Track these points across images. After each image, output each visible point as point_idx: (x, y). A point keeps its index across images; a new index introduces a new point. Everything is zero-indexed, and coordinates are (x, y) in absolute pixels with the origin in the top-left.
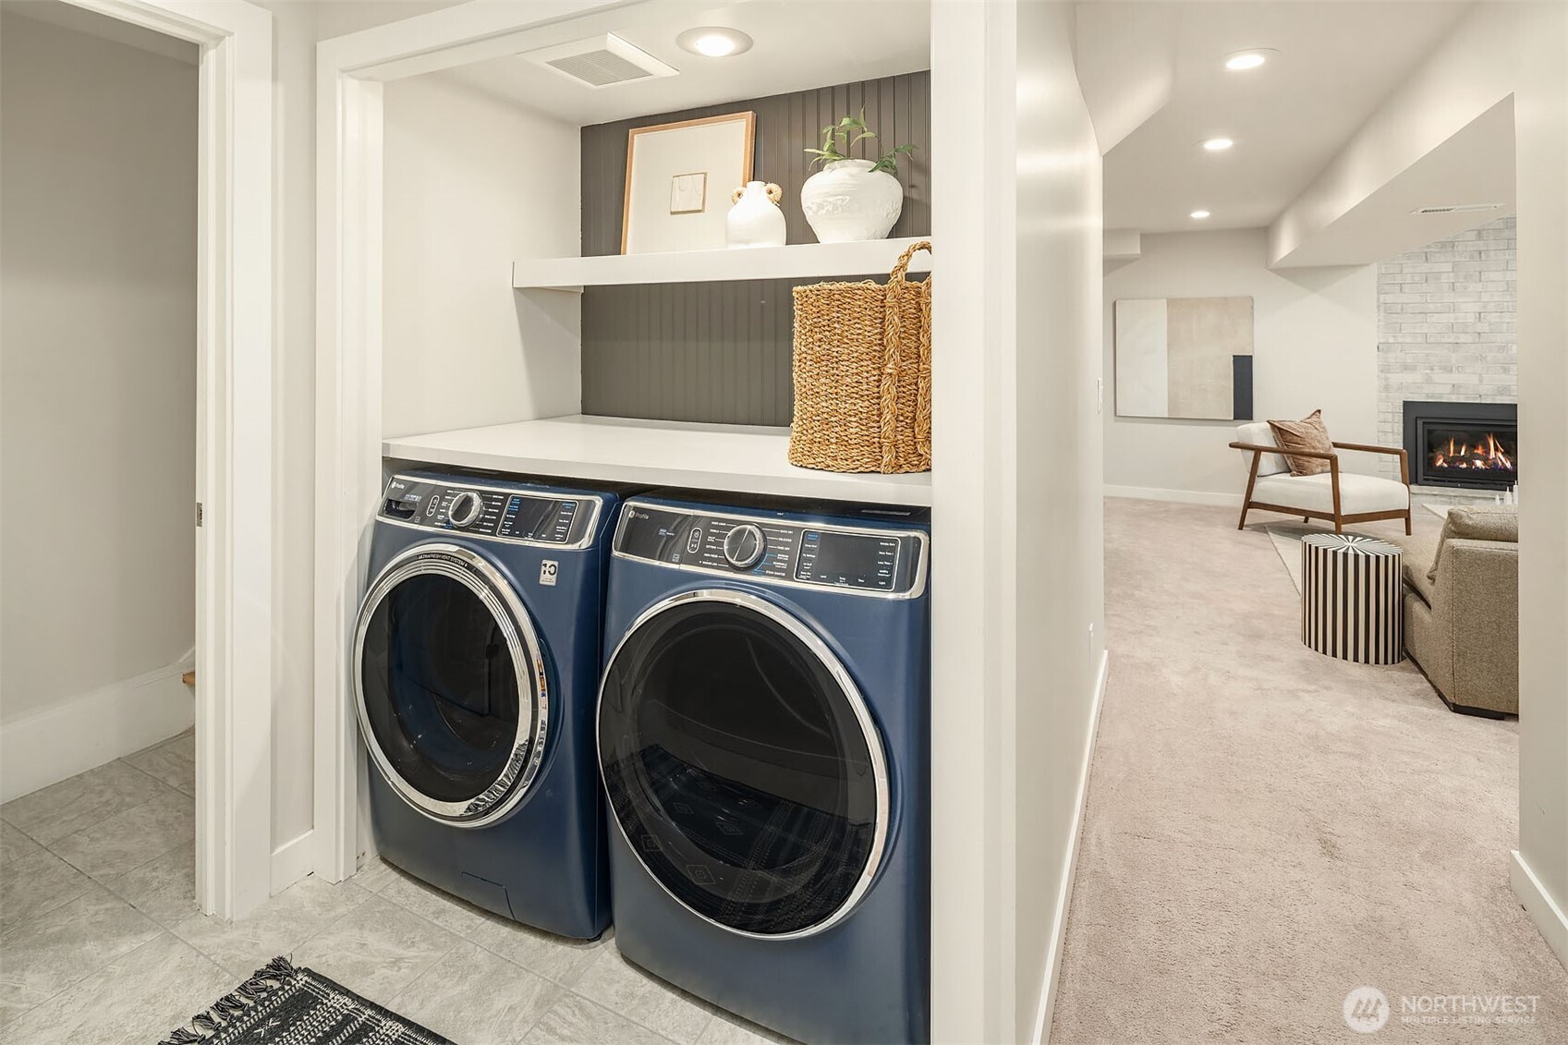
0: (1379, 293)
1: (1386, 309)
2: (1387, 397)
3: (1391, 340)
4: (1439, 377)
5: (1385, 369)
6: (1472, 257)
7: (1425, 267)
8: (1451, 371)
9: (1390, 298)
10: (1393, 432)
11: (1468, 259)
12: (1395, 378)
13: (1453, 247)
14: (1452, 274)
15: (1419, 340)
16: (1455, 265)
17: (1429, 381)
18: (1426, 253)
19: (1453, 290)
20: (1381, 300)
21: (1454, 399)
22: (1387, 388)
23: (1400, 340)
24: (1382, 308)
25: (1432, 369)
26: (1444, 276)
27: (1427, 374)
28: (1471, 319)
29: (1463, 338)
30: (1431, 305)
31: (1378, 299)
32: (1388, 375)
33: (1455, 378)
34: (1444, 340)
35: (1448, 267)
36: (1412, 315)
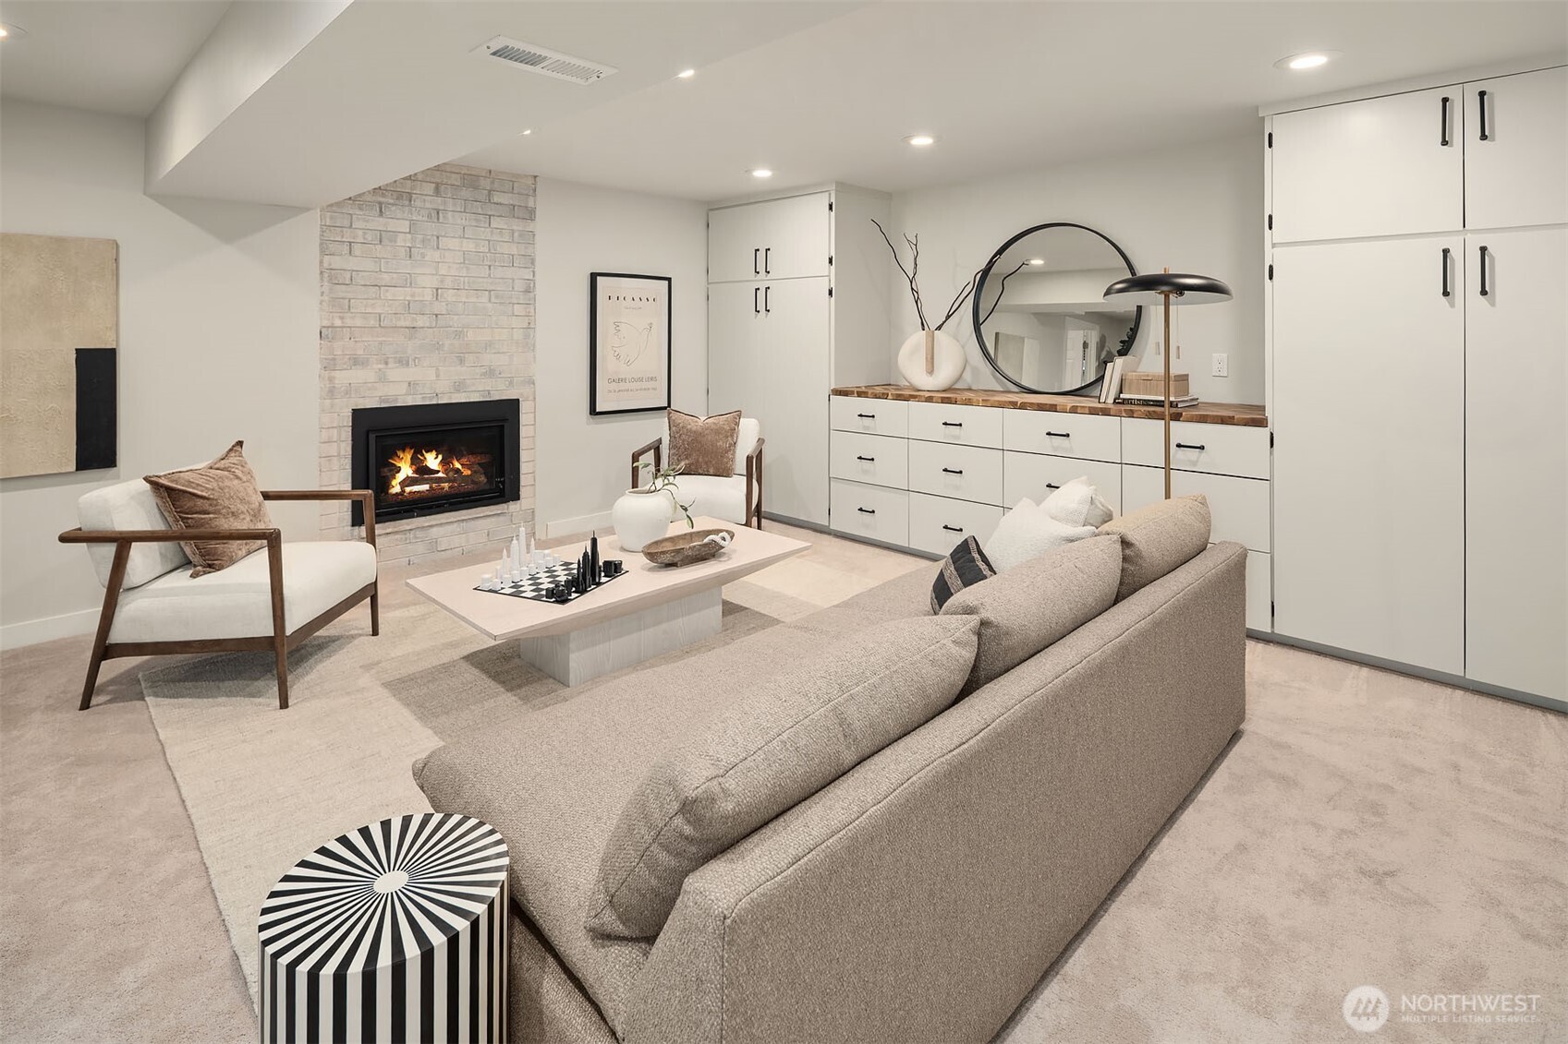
0: (324, 251)
1: (331, 276)
2: (332, 406)
3: (338, 323)
4: (395, 373)
5: (330, 365)
6: (429, 216)
7: (378, 223)
8: (408, 364)
9: (337, 262)
10: (339, 455)
11: (425, 219)
12: (343, 377)
13: (410, 201)
14: (409, 236)
15: (372, 323)
16: (412, 223)
17: (382, 379)
18: (380, 204)
19: (410, 257)
20: (326, 265)
21: (410, 401)
22: (331, 392)
23: (349, 322)
24: (326, 275)
25: (386, 363)
26: (401, 236)
27: (380, 370)
28: (428, 296)
29: (421, 322)
30: (385, 276)
31: (321, 262)
32: (333, 374)
33: (411, 373)
34: (399, 324)
35: (404, 226)
36: (363, 288)
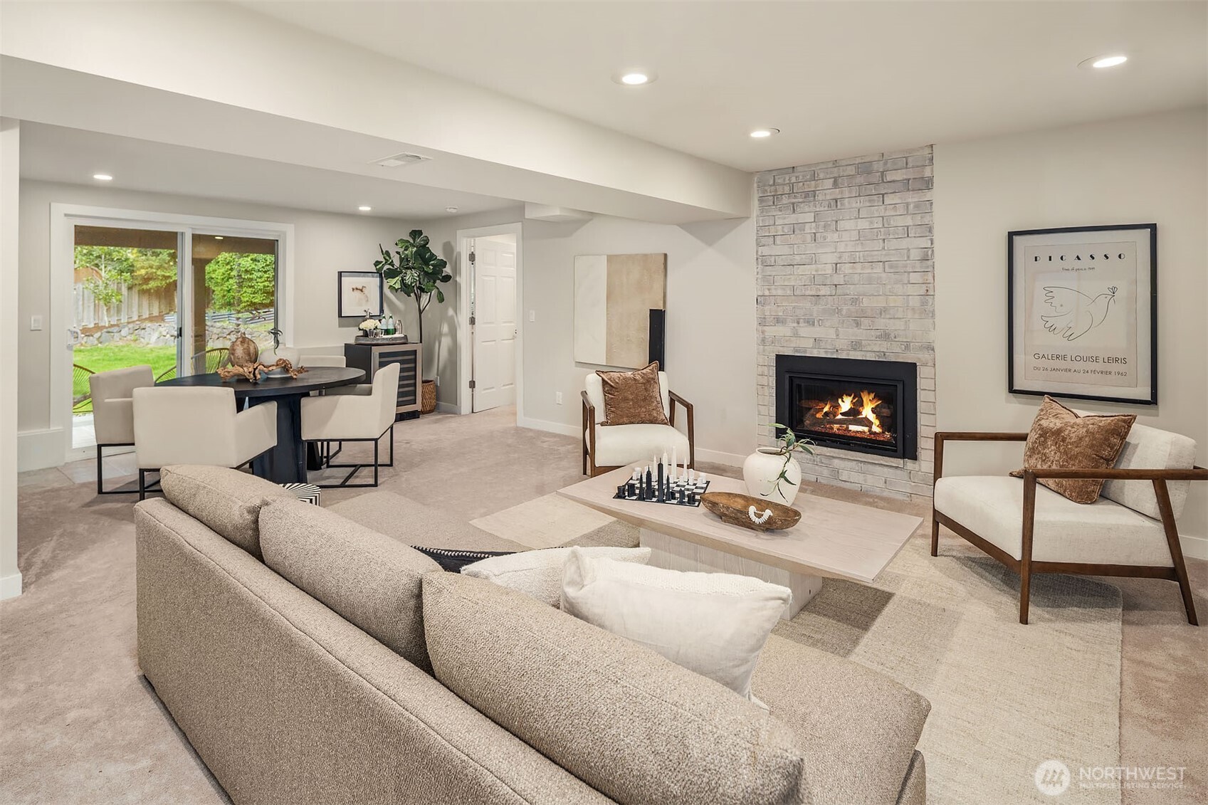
0: (758, 244)
1: (763, 261)
2: (764, 351)
3: (767, 293)
4: (805, 331)
5: (762, 322)
6: (829, 206)
7: (792, 218)
8: (814, 325)
9: (765, 251)
10: (768, 385)
11: (826, 208)
12: (771, 331)
13: (815, 196)
14: (814, 225)
15: (789, 292)
16: (816, 214)
17: (796, 335)
18: (793, 204)
19: (815, 240)
20: (759, 253)
21: (815, 353)
22: (763, 340)
23: (774, 293)
24: (760, 260)
25: (798, 323)
26: (807, 226)
27: (794, 327)
28: (829, 270)
29: (824, 291)
30: (797, 257)
31: (757, 252)
32: (766, 328)
33: (817, 331)
34: (808, 293)
35: (810, 217)
36: (783, 267)
